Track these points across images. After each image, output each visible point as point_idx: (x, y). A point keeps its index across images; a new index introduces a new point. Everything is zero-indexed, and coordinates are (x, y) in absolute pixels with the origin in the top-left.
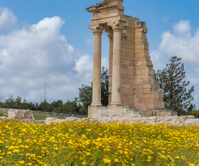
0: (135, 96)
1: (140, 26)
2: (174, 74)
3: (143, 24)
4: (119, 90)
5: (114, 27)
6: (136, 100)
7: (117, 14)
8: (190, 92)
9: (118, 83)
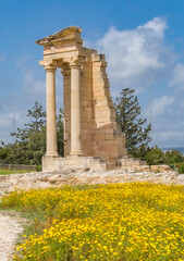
0: (95, 143)
1: (98, 59)
2: (127, 111)
3: (102, 57)
4: (80, 137)
5: (72, 63)
6: (96, 148)
7: (74, 48)
8: (147, 131)
9: (78, 130)
